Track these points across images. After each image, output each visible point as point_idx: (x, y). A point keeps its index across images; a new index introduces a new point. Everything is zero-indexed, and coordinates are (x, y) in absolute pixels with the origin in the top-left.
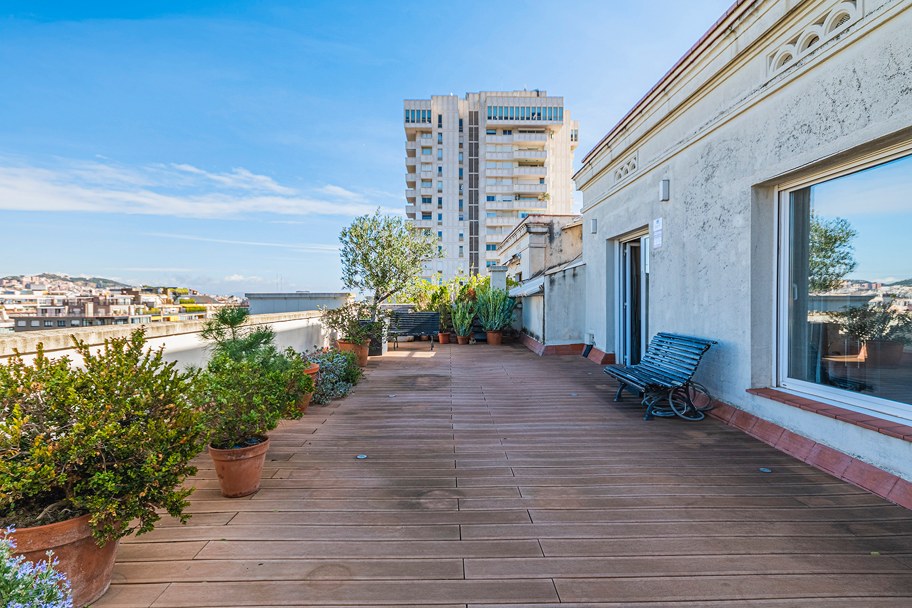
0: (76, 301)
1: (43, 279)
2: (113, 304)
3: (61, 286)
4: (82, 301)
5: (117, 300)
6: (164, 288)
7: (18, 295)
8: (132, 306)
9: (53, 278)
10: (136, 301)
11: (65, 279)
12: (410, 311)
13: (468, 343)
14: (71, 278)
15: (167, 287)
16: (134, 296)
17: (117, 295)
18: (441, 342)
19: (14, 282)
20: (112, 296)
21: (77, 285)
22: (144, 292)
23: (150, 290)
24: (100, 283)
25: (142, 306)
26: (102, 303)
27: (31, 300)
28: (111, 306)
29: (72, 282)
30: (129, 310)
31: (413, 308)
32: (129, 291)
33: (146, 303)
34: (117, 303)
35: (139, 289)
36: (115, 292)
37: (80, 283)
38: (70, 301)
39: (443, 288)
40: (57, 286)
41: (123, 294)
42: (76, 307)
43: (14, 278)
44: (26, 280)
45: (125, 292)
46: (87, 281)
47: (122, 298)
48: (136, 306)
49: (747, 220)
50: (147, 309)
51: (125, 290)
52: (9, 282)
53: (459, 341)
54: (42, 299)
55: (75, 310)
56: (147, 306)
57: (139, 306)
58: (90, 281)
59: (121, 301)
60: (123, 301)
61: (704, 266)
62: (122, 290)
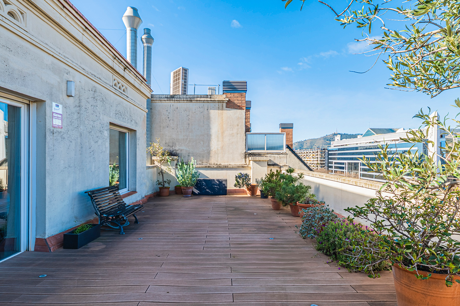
49: (108, 135)
61: (92, 150)
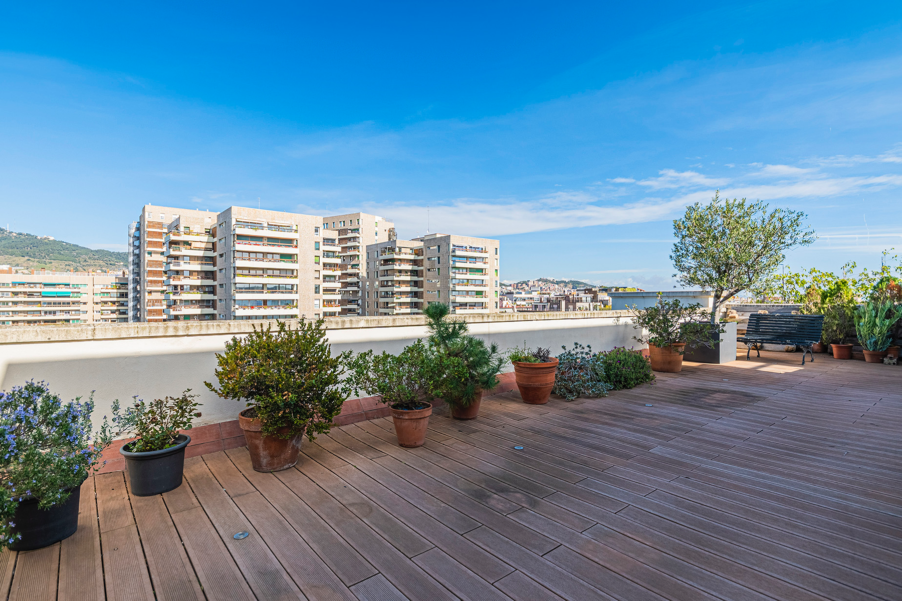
0: (555, 299)
1: (540, 283)
2: (578, 301)
3: (551, 288)
4: (559, 299)
5: (581, 298)
6: (616, 288)
7: (523, 295)
8: (591, 304)
9: (546, 281)
10: (594, 299)
11: (553, 282)
12: (793, 313)
13: (882, 362)
14: (556, 281)
15: (618, 287)
16: (593, 295)
17: (582, 295)
18: (835, 356)
19: (524, 285)
20: (577, 295)
21: (560, 286)
22: (601, 292)
23: (605, 290)
24: (575, 284)
25: (599, 304)
26: (571, 301)
27: (531, 298)
28: (577, 303)
29: (557, 284)
30: (589, 307)
31: (797, 309)
32: (589, 291)
33: (602, 301)
34: (581, 301)
35: (597, 289)
36: (580, 292)
37: (562, 285)
38: (551, 299)
39: (840, 283)
40: (548, 288)
41: (585, 293)
42: (555, 304)
43: (524, 282)
44: (530, 284)
45: (587, 292)
46: (567, 283)
47: (584, 296)
48: (595, 304)
50: (603, 306)
51: (587, 290)
52: (521, 286)
53: (867, 358)
54: (537, 297)
55: (554, 306)
56: (603, 303)
57: (596, 303)
58: (568, 283)
59: (584, 299)
60: (585, 299)
62: (585, 290)
